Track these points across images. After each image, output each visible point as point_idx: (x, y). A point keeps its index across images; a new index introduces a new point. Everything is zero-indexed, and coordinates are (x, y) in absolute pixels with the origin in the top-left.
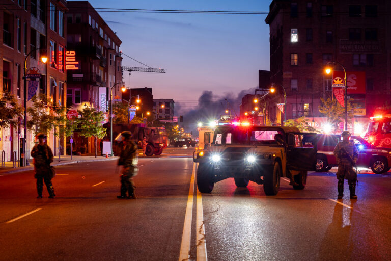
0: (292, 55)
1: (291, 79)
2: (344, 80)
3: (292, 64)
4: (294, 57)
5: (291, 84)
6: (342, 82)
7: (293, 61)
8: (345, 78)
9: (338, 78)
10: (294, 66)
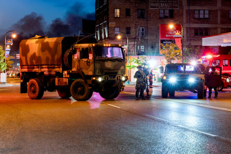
0: (115, 9)
1: (115, 27)
2: (181, 32)
3: (115, 16)
4: (116, 11)
5: (115, 31)
6: (180, 34)
7: (116, 14)
8: (182, 31)
9: (177, 31)
10: (117, 17)
